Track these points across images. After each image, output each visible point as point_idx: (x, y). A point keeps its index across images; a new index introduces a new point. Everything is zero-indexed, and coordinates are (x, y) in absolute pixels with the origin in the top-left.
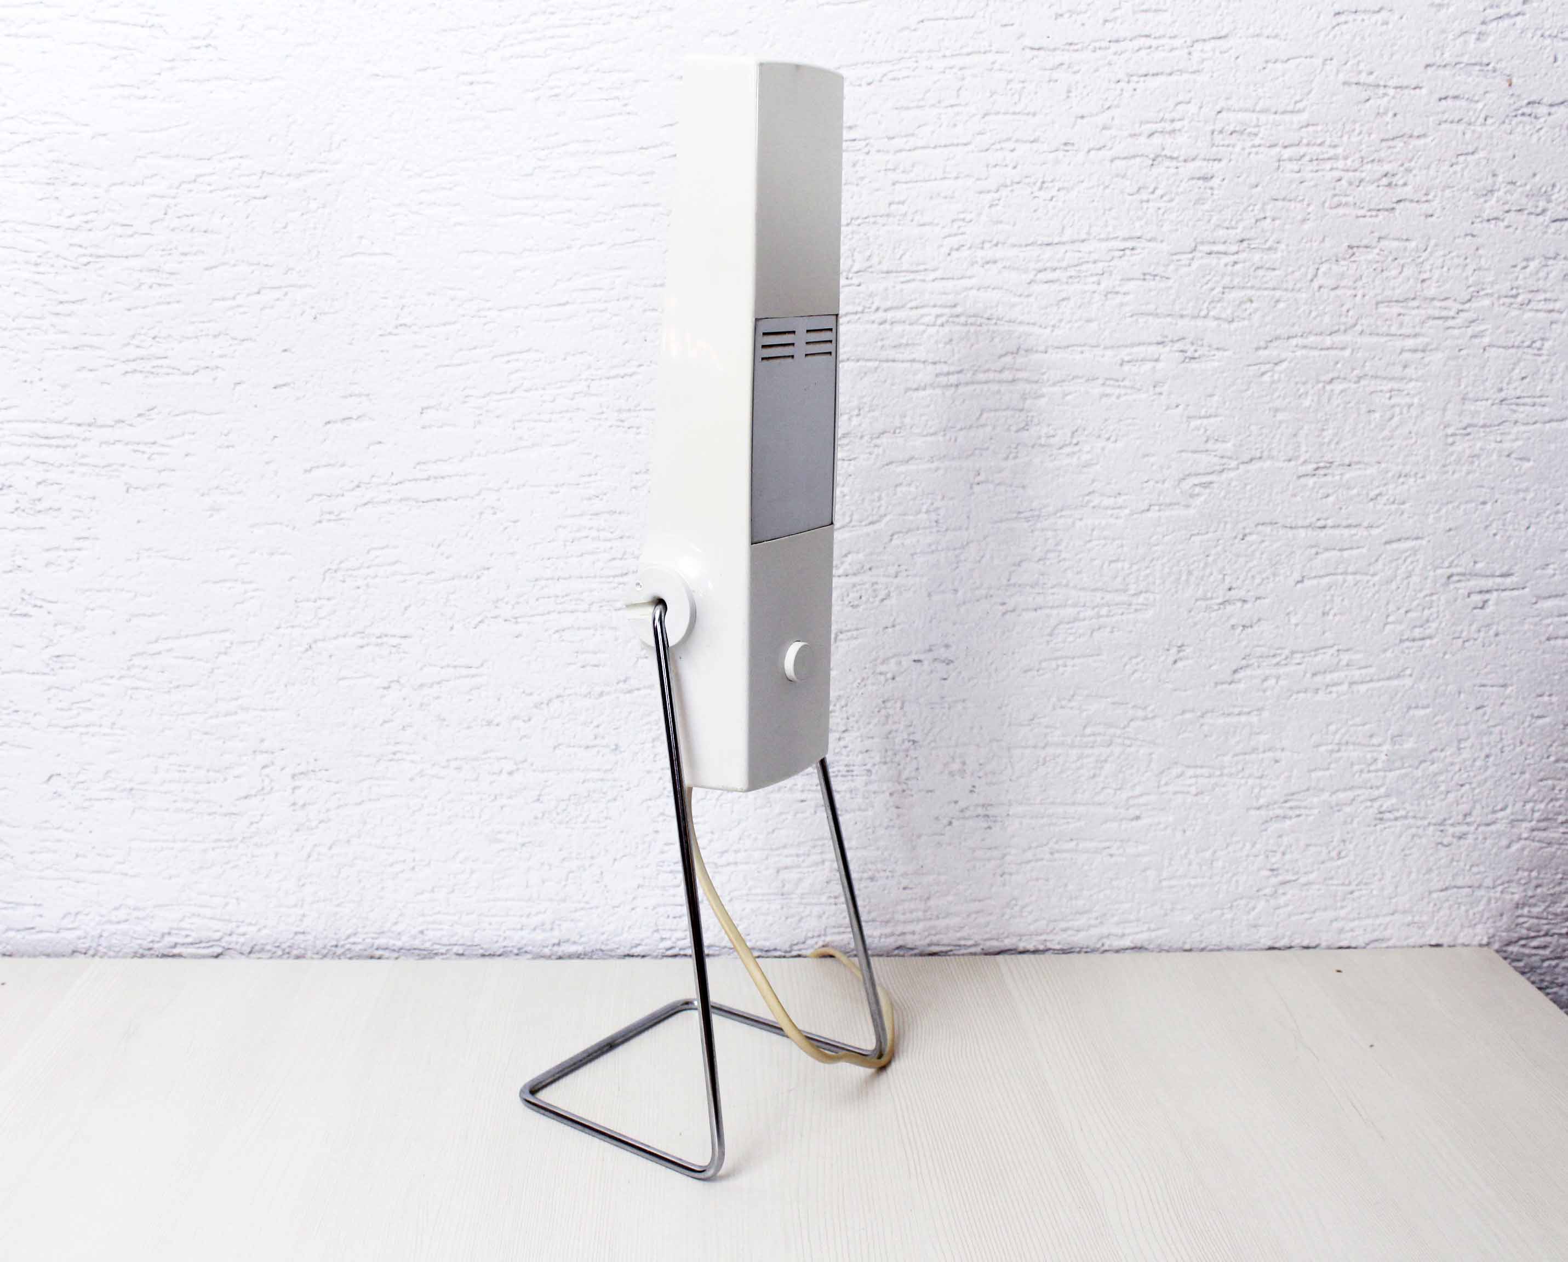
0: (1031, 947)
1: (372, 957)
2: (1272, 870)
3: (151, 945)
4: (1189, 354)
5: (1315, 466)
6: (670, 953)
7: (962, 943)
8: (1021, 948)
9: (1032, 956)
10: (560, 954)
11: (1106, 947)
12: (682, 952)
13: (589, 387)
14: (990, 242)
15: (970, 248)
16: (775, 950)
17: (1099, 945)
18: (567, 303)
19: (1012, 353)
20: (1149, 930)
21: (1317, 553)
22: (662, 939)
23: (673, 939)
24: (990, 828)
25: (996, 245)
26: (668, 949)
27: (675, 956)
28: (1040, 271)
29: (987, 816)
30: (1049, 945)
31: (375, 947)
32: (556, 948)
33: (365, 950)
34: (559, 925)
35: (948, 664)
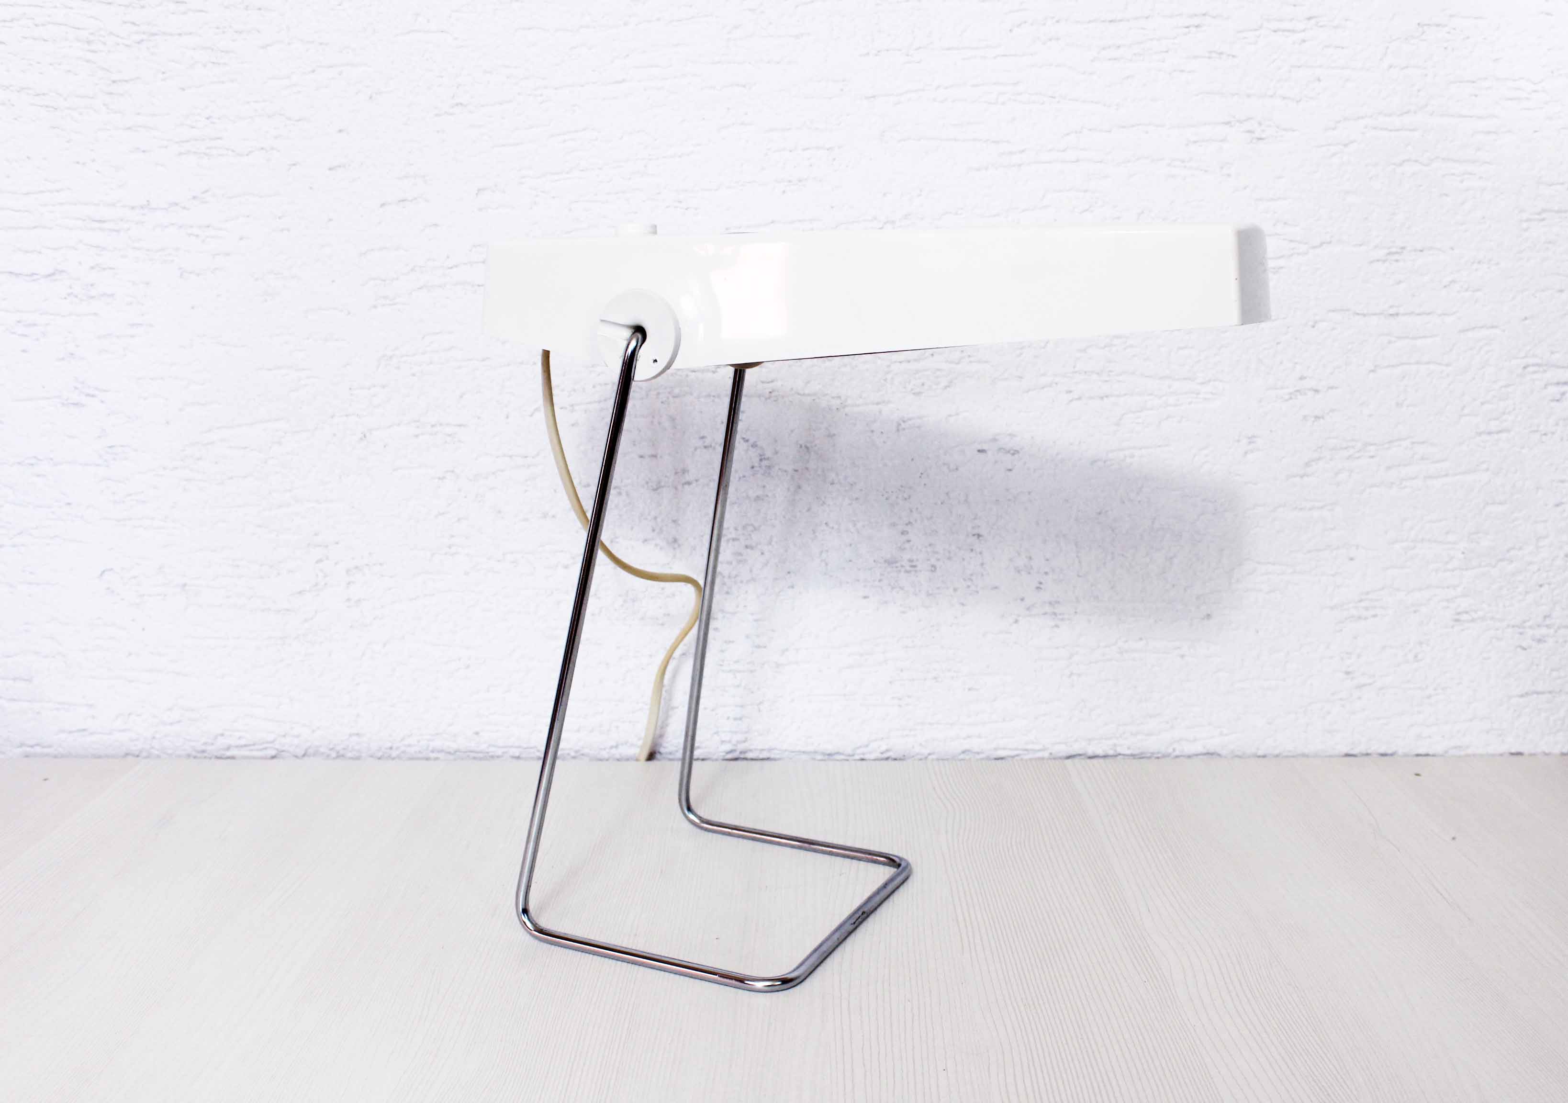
0: (1100, 752)
1: (427, 759)
2: (1348, 673)
3: (204, 748)
4: (1257, 135)
5: (1386, 251)
6: (729, 756)
7: (1030, 747)
8: (1090, 753)
9: (1101, 761)
10: (618, 756)
11: (1177, 753)
12: (742, 756)
13: (645, 166)
14: (1053, 18)
15: (1032, 24)
16: (838, 753)
17: (1170, 750)
18: (624, 81)
19: (1076, 132)
20: (1221, 734)
21: (1390, 342)
22: (723, 742)
23: (734, 742)
24: (1057, 626)
25: (1058, 22)
26: (728, 753)
27: (736, 759)
28: (1104, 49)
29: (1055, 614)
30: (1120, 750)
31: (430, 749)
32: (614, 751)
33: (420, 752)
34: (617, 727)
35: (1013, 454)
